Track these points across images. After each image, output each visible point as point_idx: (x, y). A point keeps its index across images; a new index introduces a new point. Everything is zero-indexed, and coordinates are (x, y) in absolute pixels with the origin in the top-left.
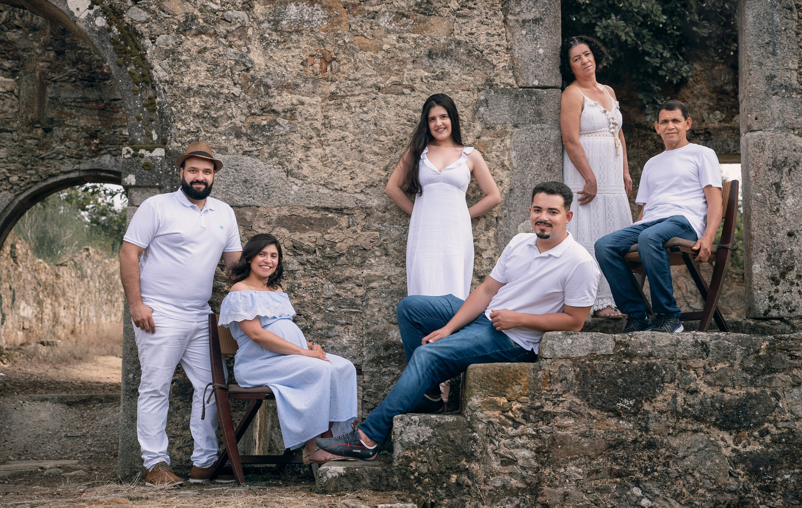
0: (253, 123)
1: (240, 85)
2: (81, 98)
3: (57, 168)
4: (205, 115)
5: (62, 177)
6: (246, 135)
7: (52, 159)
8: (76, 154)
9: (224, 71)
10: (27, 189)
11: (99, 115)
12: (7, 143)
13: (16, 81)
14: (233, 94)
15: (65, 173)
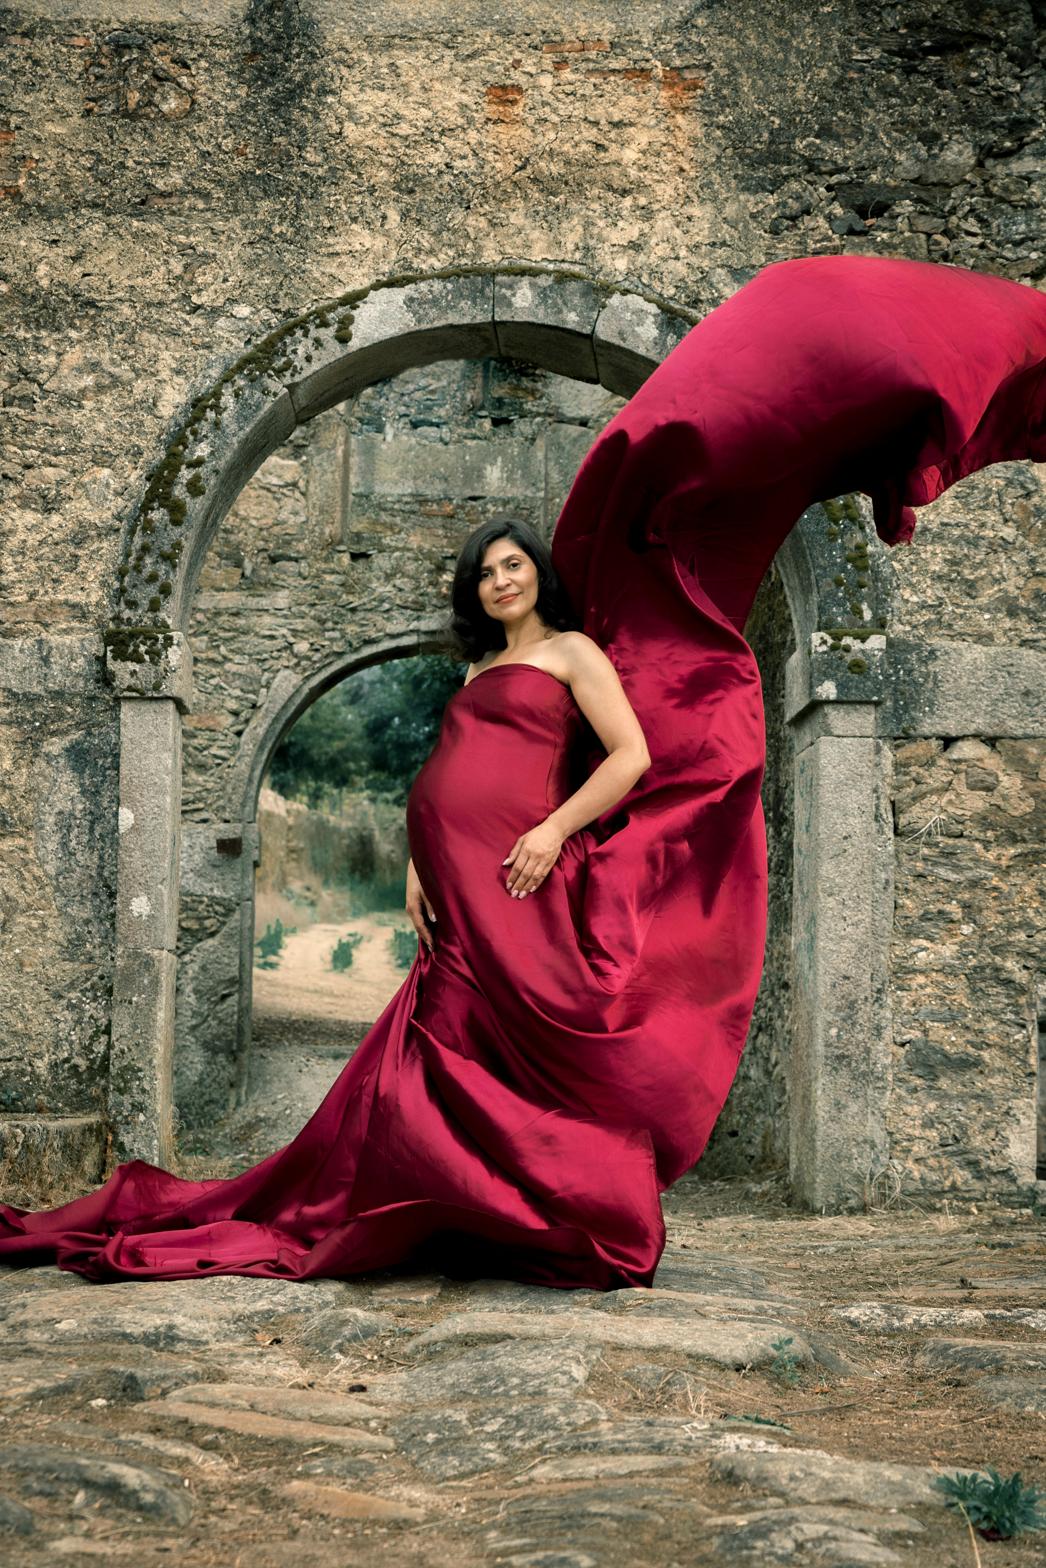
0: (1039, 590)
1: (1015, 522)
2: (412, 495)
3: (379, 626)
4: (954, 575)
5: (387, 645)
6: (1026, 611)
7: (371, 610)
8: (414, 602)
9: (986, 498)
10: (324, 666)
11: (444, 527)
12: (290, 580)
13: (302, 465)
14: (1002, 538)
15: (393, 636)
